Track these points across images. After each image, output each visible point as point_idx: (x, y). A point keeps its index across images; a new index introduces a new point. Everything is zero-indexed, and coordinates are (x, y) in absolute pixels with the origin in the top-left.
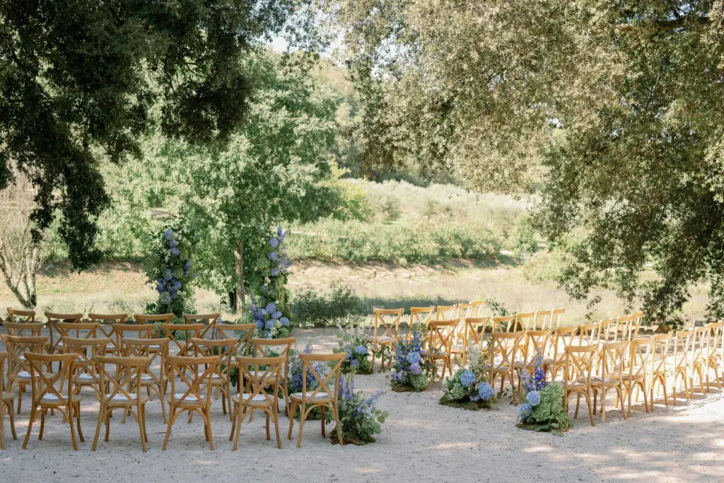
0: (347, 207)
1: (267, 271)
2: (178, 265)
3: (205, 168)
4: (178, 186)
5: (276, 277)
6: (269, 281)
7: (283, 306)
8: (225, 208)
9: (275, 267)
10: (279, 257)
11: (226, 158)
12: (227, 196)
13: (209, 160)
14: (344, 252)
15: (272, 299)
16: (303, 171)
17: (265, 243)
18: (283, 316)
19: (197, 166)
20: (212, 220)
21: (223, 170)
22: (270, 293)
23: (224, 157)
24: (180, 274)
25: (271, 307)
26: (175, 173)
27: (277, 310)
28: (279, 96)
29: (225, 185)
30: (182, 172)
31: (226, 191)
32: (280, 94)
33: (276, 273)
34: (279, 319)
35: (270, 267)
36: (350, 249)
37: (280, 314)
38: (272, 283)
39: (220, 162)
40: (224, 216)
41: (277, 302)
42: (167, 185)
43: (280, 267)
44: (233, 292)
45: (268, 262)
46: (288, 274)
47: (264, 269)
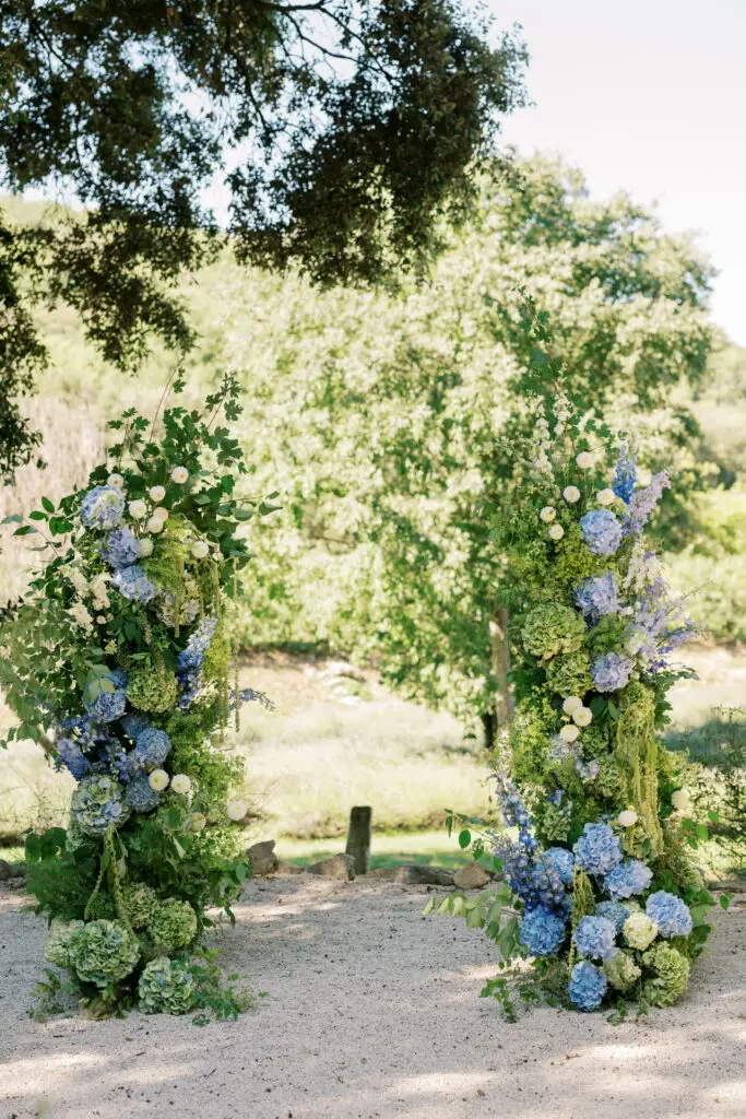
0: (712, 537)
1: (576, 666)
2: (146, 648)
3: (413, 430)
4: (353, 472)
5: (615, 696)
6: (585, 716)
7: (655, 835)
8: (461, 518)
9: (610, 645)
10: (630, 597)
11: (463, 404)
12: (467, 493)
13: (422, 411)
14: (716, 622)
15: (600, 799)
16: (643, 427)
17: (556, 532)
18: (657, 884)
19: (396, 422)
20: (436, 550)
21: (456, 432)
22: (591, 772)
23: (458, 401)
24: (158, 690)
25: (599, 843)
26: (345, 447)
27: (627, 857)
28: (581, 259)
29: (462, 467)
30: (362, 441)
31: (464, 481)
32: (585, 253)
33: (616, 676)
34: (641, 900)
35: (588, 647)
36: (729, 616)
37: (642, 875)
38: (601, 722)
39: (447, 414)
40: (463, 537)
41: (628, 817)
42: (327, 469)
43: (634, 645)
44: (491, 713)
45: (575, 624)
46: (670, 678)
47: (559, 657)
